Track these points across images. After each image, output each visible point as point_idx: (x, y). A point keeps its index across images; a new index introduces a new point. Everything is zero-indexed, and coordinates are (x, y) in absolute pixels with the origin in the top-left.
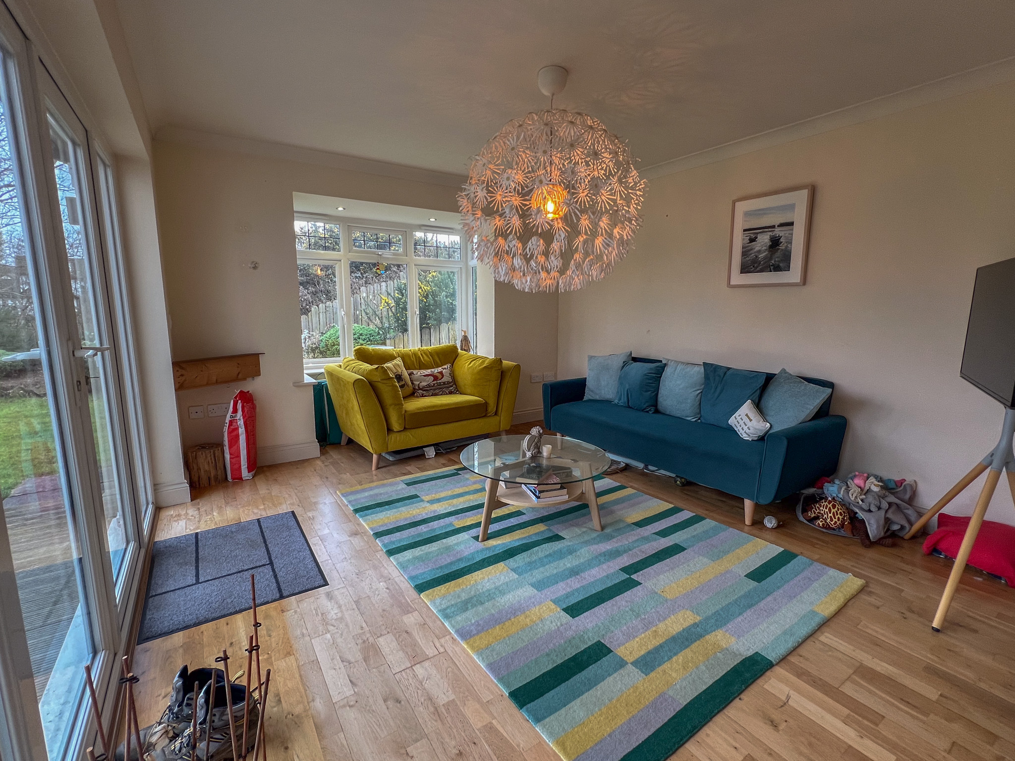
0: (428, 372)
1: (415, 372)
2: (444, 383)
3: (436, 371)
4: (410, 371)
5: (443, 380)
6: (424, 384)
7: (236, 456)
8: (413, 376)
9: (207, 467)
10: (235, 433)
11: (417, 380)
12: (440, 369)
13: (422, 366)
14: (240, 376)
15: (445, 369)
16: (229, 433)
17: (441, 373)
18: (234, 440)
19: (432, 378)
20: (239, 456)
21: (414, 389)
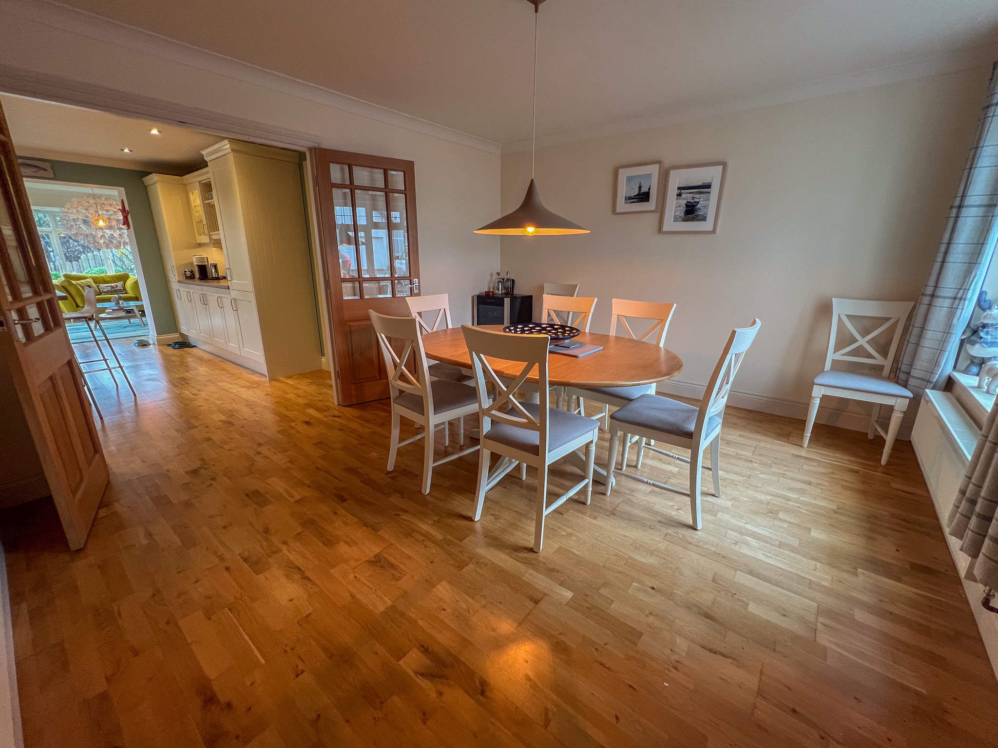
0: (109, 285)
1: (100, 285)
2: (118, 290)
3: (113, 285)
4: (97, 285)
5: (117, 288)
6: (106, 290)
8: (99, 287)
11: (102, 288)
12: (116, 284)
13: (106, 282)
15: (120, 284)
17: (116, 285)
19: (110, 288)
21: (101, 292)
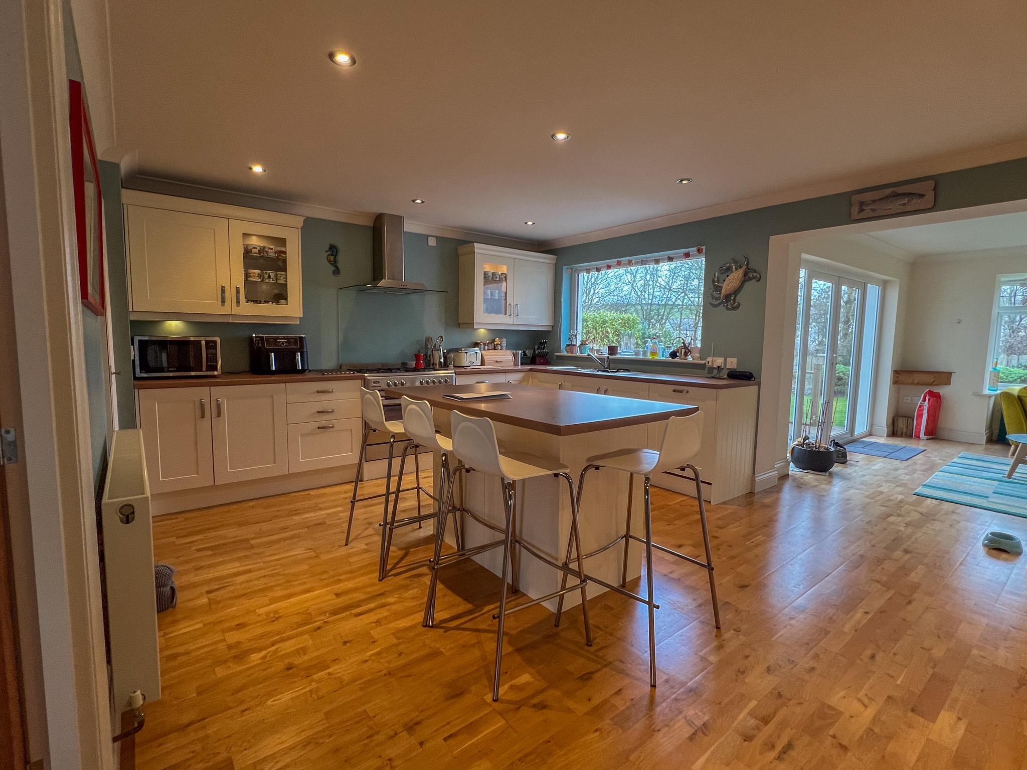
7: (919, 424)
9: (902, 426)
10: (921, 412)
14: (934, 383)
16: (918, 411)
18: (920, 416)
20: (921, 425)
